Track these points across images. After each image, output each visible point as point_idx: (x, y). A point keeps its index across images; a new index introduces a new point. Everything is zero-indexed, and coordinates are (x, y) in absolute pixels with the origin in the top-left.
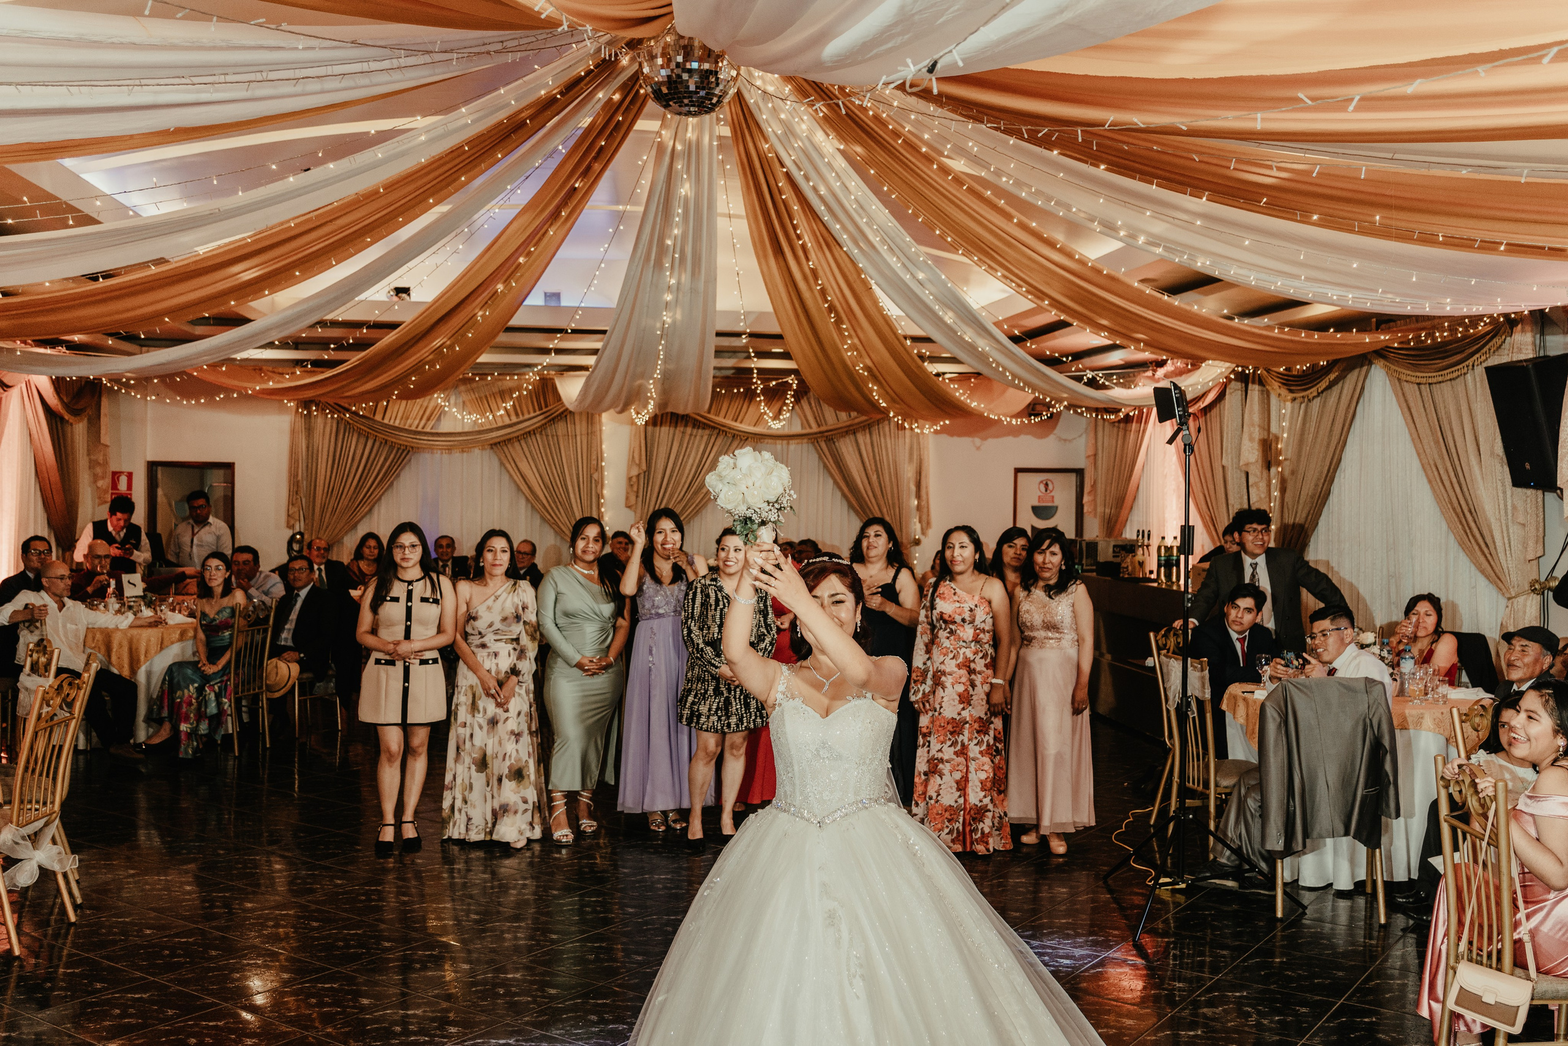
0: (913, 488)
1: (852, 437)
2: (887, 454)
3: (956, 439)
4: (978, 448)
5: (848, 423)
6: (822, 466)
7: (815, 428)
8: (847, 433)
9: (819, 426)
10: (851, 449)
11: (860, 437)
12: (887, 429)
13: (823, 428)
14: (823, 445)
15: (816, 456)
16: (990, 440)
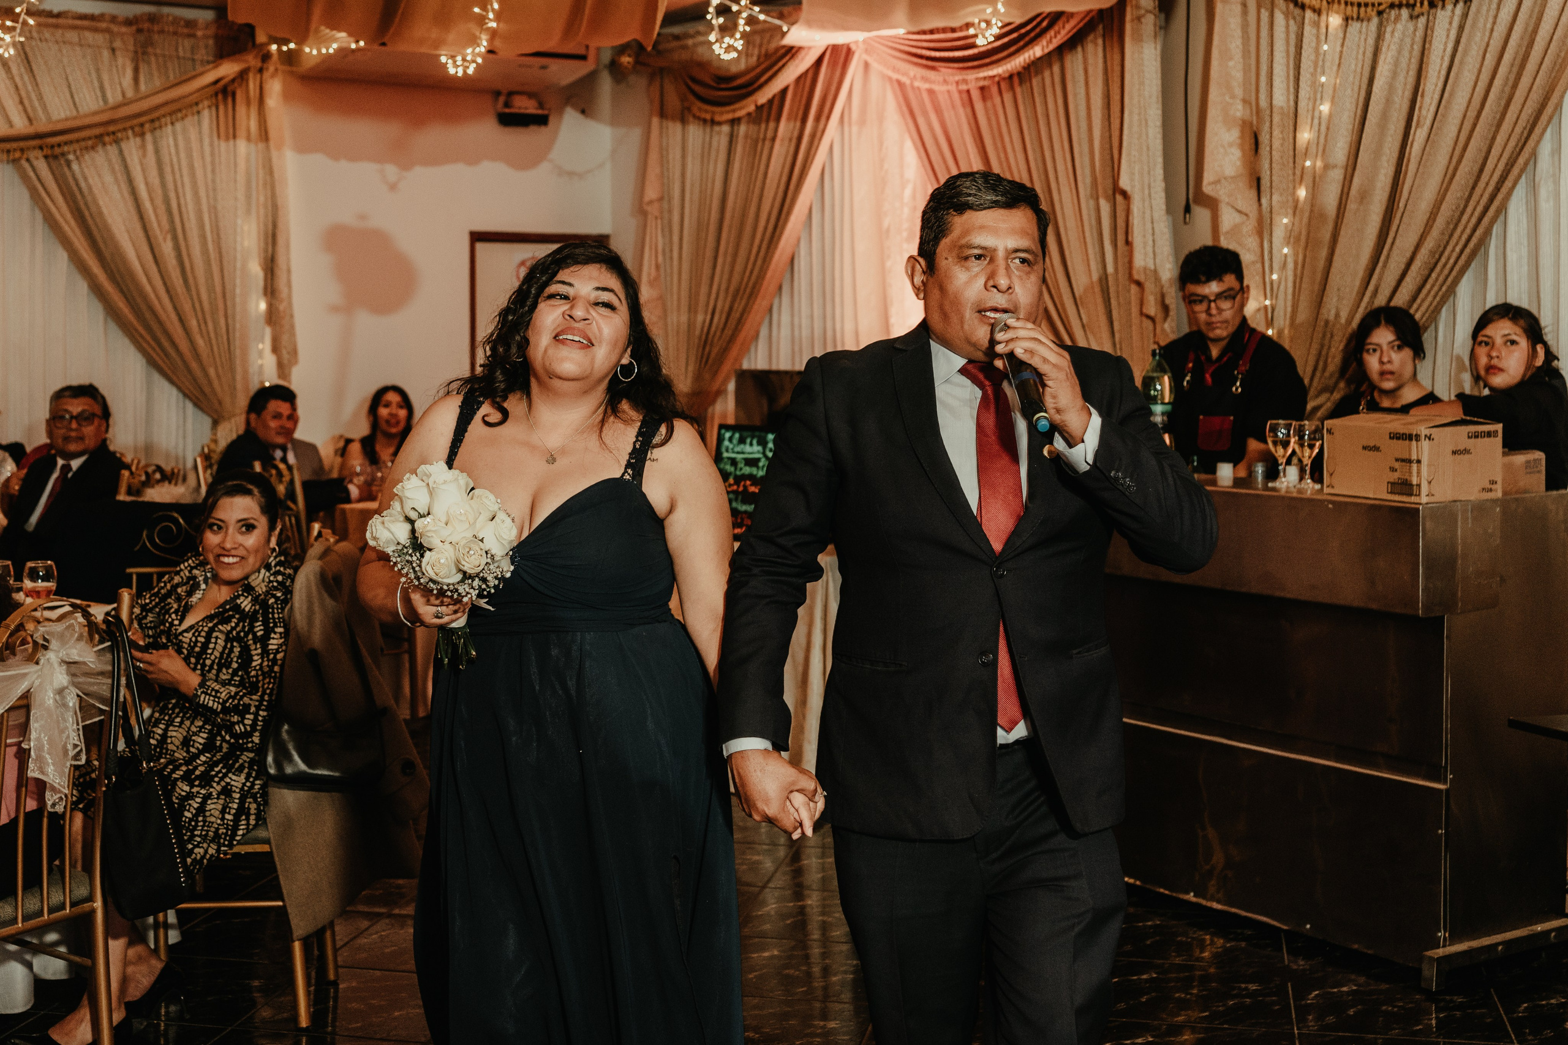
0: (256, 269)
1: (112, 150)
2: (196, 194)
3: (344, 164)
4: (393, 187)
5: (104, 117)
6: (39, 216)
7: (20, 125)
8: (100, 139)
9: (30, 120)
10: (108, 178)
11: (131, 146)
12: (193, 134)
13: (42, 126)
14: (42, 165)
15: (26, 194)
16: (419, 171)
